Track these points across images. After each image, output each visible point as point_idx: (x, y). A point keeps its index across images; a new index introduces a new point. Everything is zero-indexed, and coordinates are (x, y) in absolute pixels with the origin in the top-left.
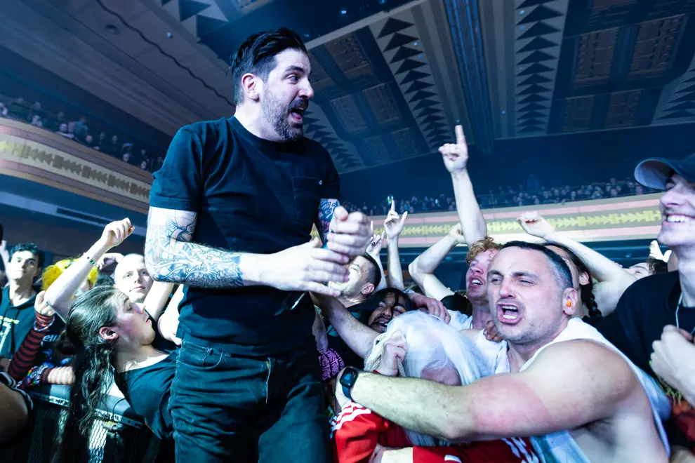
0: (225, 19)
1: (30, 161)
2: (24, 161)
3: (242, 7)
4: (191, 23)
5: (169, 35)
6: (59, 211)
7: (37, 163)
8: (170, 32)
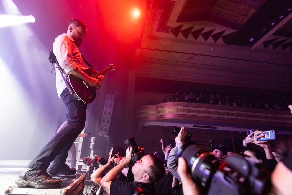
0: (235, 31)
1: (180, 113)
2: (179, 113)
3: (242, 21)
4: (220, 41)
5: (212, 49)
6: (194, 126)
7: (182, 113)
8: (212, 48)
